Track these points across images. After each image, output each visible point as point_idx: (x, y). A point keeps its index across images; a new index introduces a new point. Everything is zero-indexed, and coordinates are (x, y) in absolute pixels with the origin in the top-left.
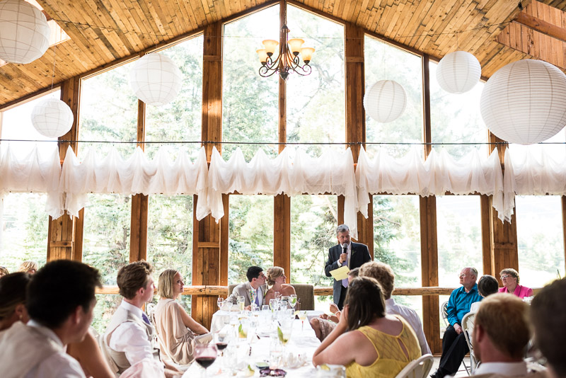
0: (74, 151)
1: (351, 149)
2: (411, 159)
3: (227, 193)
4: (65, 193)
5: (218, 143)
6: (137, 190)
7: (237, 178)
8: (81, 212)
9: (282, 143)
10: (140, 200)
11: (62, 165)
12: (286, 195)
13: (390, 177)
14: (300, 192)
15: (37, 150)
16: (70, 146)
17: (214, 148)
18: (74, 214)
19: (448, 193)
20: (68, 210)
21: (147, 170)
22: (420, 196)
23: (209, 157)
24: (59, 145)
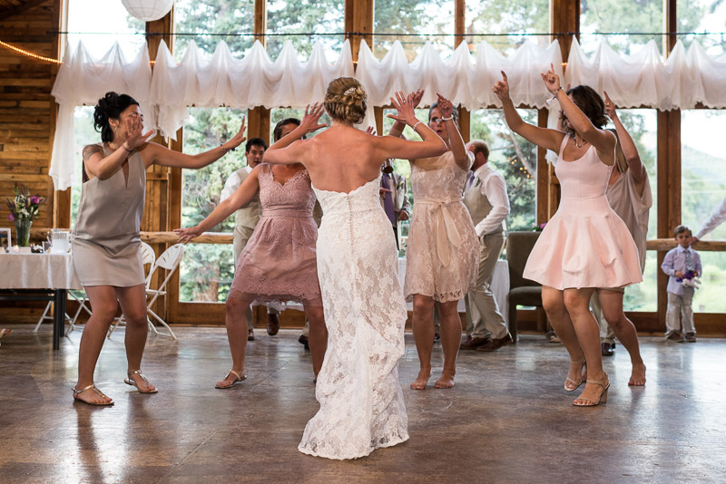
0: (168, 46)
1: (560, 43)
2: (646, 56)
3: (381, 105)
4: (157, 107)
5: (367, 35)
6: (256, 102)
7: (395, 83)
8: (180, 133)
9: (460, 35)
10: (259, 116)
11: (152, 68)
12: (465, 108)
13: (615, 83)
14: (484, 104)
15: (118, 46)
16: (162, 41)
17: (363, 42)
18: (170, 135)
19: (699, 106)
20: (163, 129)
21: (271, 74)
22: (658, 110)
23: (355, 55)
24: (147, 38)
